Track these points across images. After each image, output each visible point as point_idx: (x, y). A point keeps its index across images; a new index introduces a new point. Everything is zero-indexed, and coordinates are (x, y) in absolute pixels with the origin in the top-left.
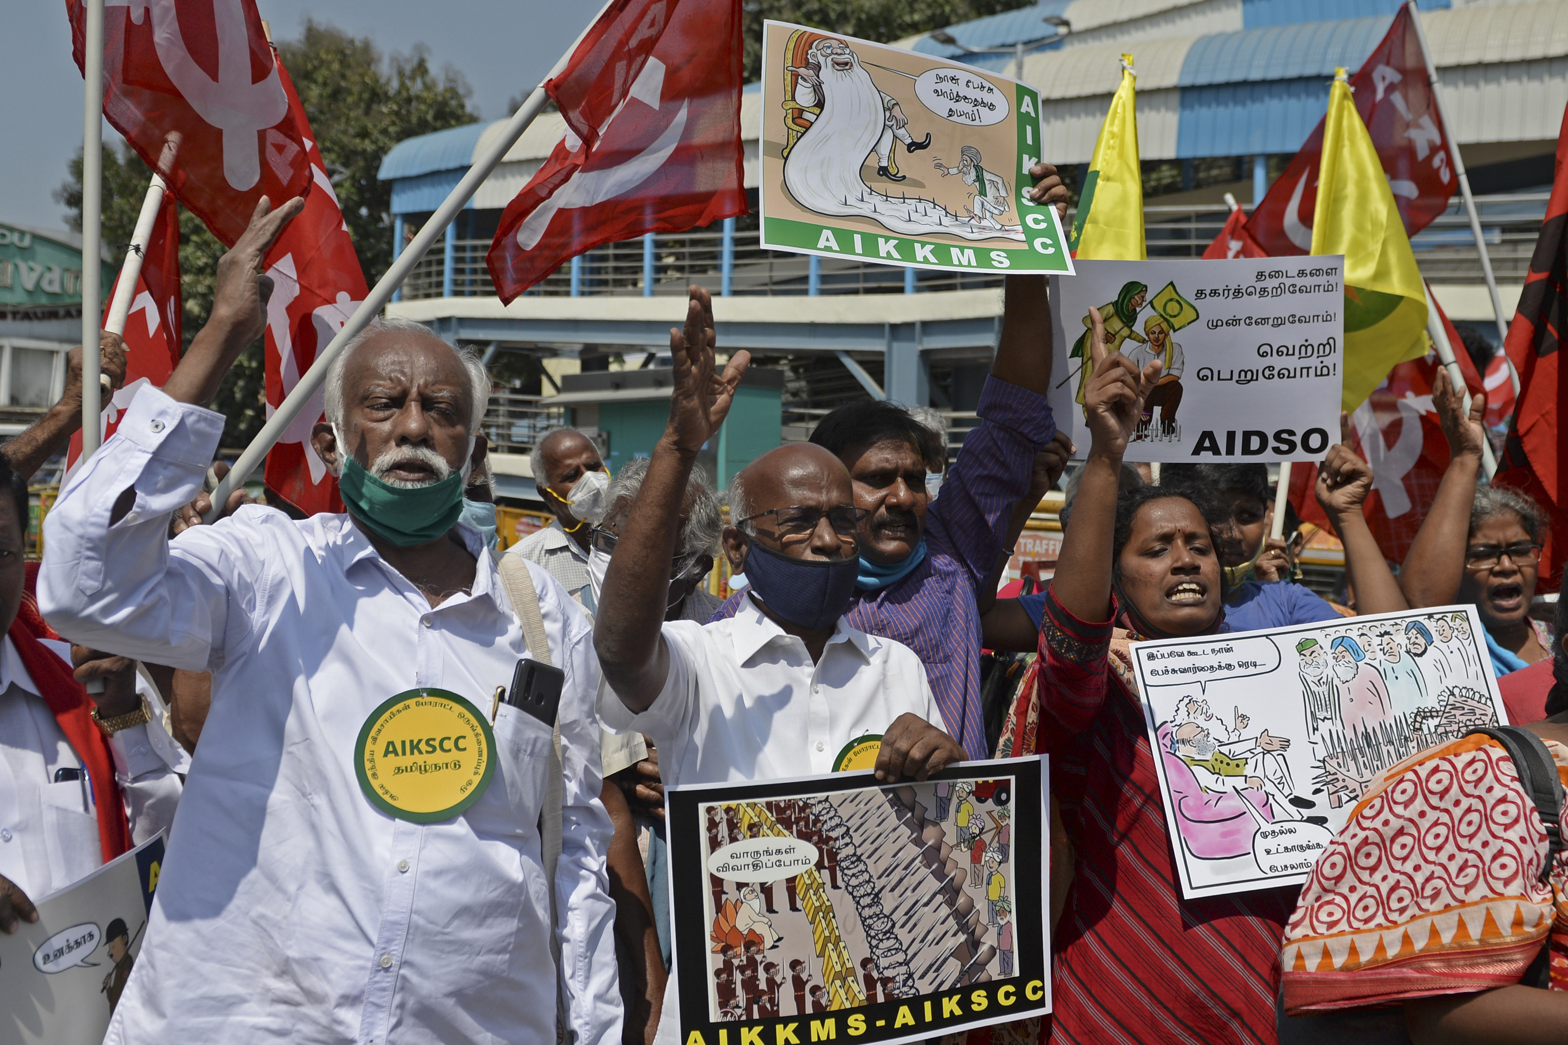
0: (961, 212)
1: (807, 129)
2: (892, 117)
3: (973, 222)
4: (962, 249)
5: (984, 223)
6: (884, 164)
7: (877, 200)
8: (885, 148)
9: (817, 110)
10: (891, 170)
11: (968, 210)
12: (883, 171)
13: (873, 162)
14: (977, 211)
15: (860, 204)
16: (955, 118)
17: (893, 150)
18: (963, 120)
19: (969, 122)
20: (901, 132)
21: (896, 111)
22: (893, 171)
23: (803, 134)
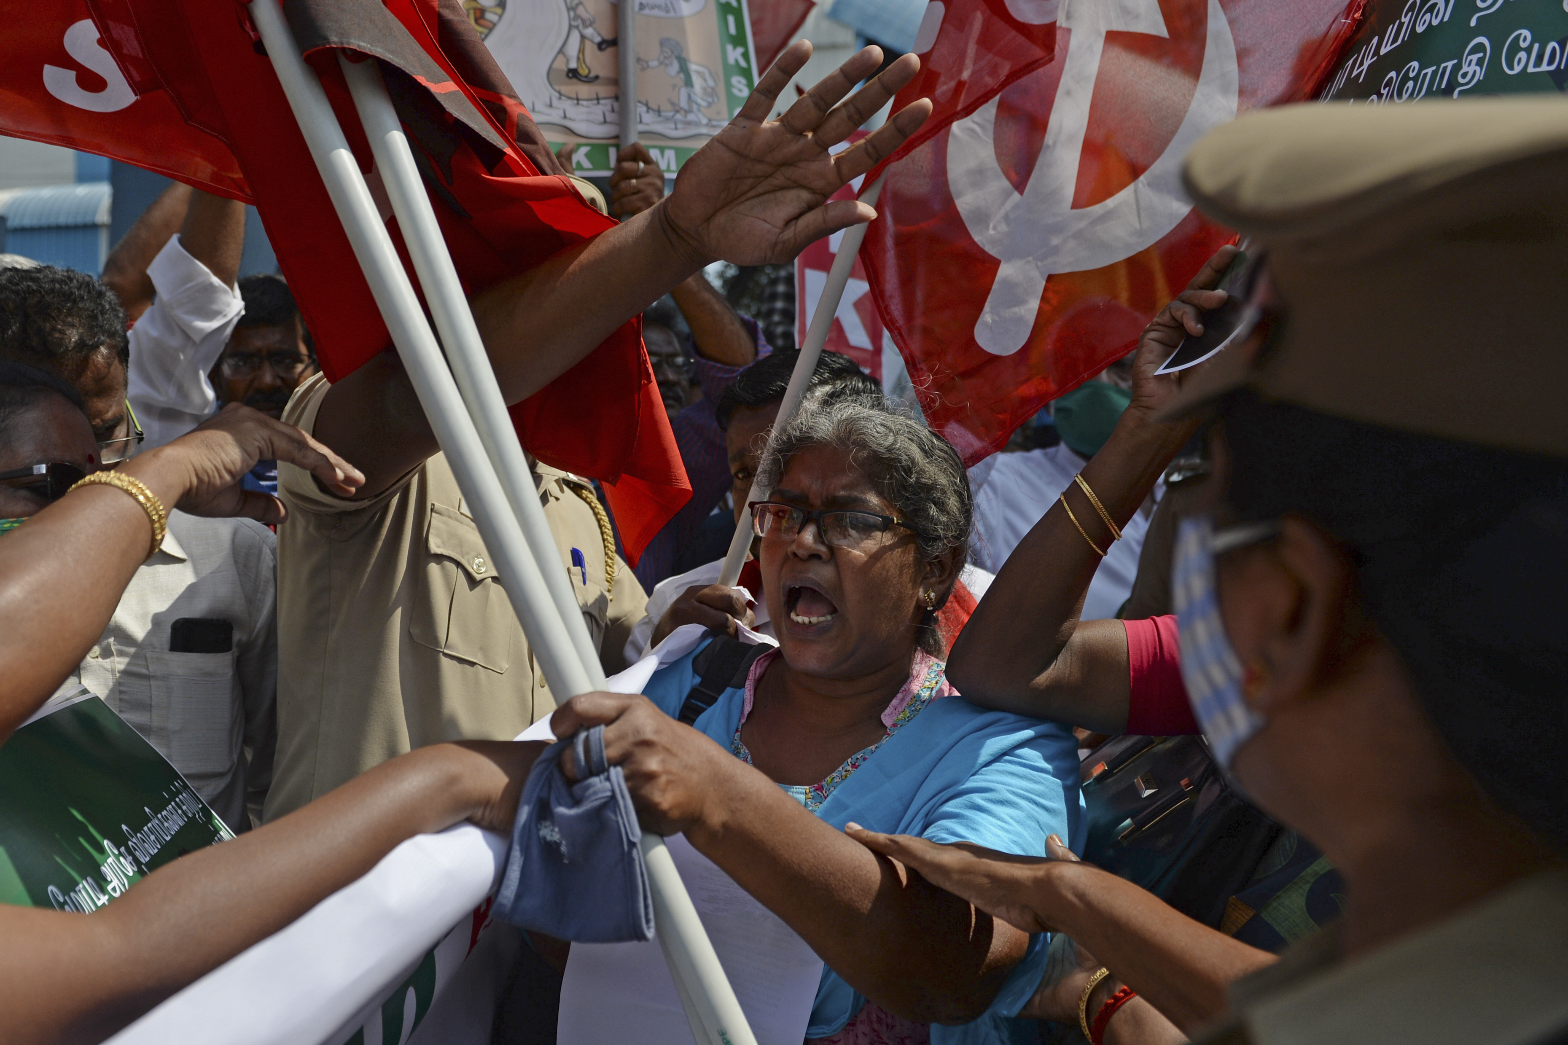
0: (666, 106)
1: (491, 30)
2: (577, 17)
3: (678, 116)
4: (662, 150)
5: (691, 117)
6: (573, 65)
7: (567, 105)
8: (573, 48)
9: (499, 11)
10: (581, 71)
11: (673, 104)
12: (573, 74)
13: (560, 65)
14: (684, 104)
15: (548, 110)
16: (647, 11)
17: (582, 50)
18: (656, 12)
19: (662, 14)
20: (589, 32)
21: (581, 11)
22: (583, 72)
23: (486, 36)
